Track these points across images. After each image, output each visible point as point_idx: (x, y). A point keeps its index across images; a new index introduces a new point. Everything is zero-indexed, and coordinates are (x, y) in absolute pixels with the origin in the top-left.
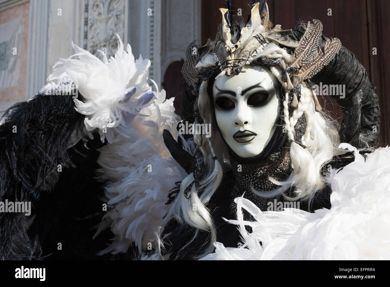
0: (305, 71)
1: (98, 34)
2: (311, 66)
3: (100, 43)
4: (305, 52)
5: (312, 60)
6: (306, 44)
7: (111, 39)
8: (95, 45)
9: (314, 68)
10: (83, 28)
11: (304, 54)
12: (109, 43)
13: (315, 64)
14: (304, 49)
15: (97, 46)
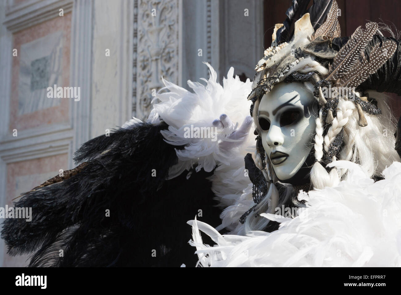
0: (344, 83)
1: (149, 46)
2: (351, 77)
3: (151, 57)
4: (344, 62)
5: (353, 69)
6: (346, 53)
7: (163, 52)
8: (146, 59)
9: (355, 78)
10: (132, 41)
11: (342, 64)
12: (162, 57)
13: (356, 74)
14: (343, 59)
15: (147, 60)
